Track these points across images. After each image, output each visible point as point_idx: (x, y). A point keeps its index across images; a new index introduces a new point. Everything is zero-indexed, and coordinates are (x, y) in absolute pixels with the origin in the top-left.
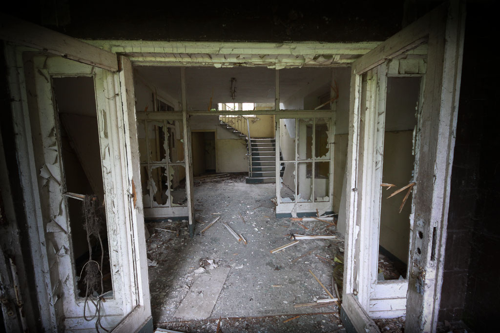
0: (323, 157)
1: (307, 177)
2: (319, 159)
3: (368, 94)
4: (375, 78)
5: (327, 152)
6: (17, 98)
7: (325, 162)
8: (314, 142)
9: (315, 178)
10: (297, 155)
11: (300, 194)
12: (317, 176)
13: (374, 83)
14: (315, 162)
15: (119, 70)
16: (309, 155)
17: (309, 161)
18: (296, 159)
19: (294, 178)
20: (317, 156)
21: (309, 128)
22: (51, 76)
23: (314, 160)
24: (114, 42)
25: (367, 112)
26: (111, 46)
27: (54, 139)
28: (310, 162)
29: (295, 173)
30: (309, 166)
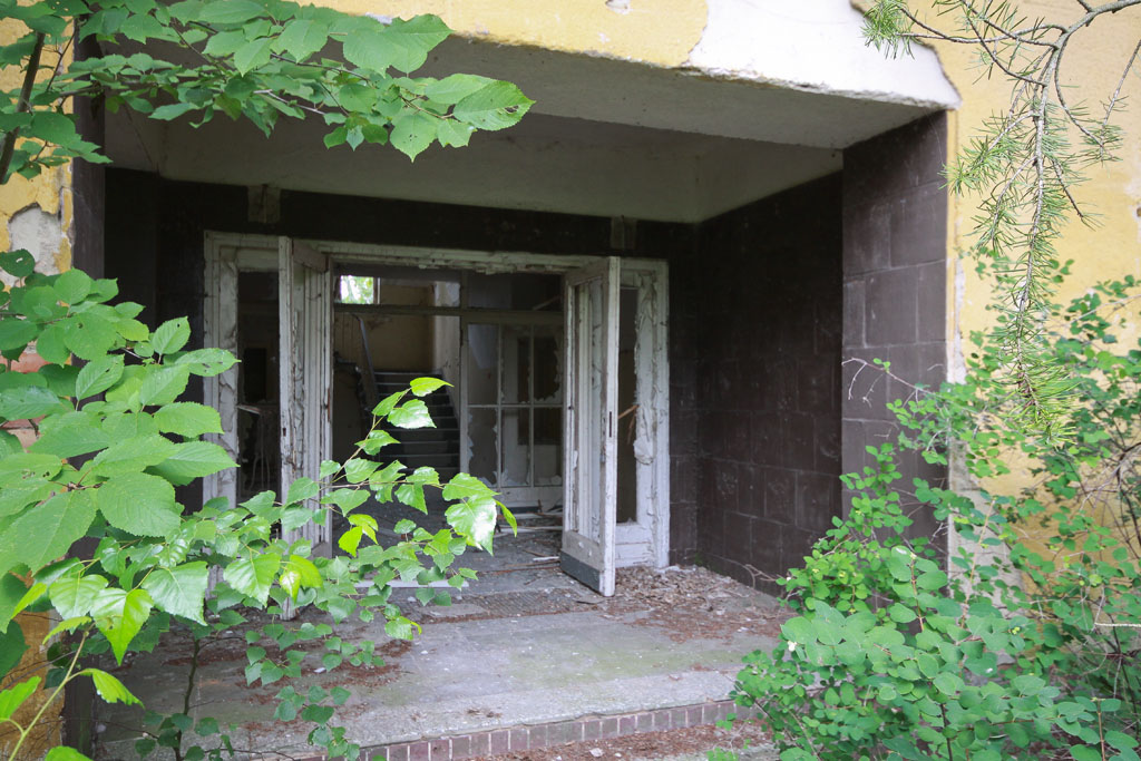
0: (550, 399)
1: (520, 443)
2: (542, 403)
3: (581, 306)
4: (587, 290)
5: (557, 389)
6: (210, 294)
7: (554, 409)
8: (531, 369)
9: (535, 443)
10: (500, 395)
11: (506, 471)
12: (538, 440)
13: (587, 296)
14: (535, 410)
15: (327, 270)
16: (523, 396)
17: (523, 405)
18: (499, 401)
19: (495, 439)
20: (538, 396)
21: (523, 343)
22: (239, 271)
23: (533, 404)
24: (322, 242)
25: (581, 325)
26: (319, 245)
27: (234, 340)
28: (523, 409)
29: (497, 428)
30: (522, 416)
